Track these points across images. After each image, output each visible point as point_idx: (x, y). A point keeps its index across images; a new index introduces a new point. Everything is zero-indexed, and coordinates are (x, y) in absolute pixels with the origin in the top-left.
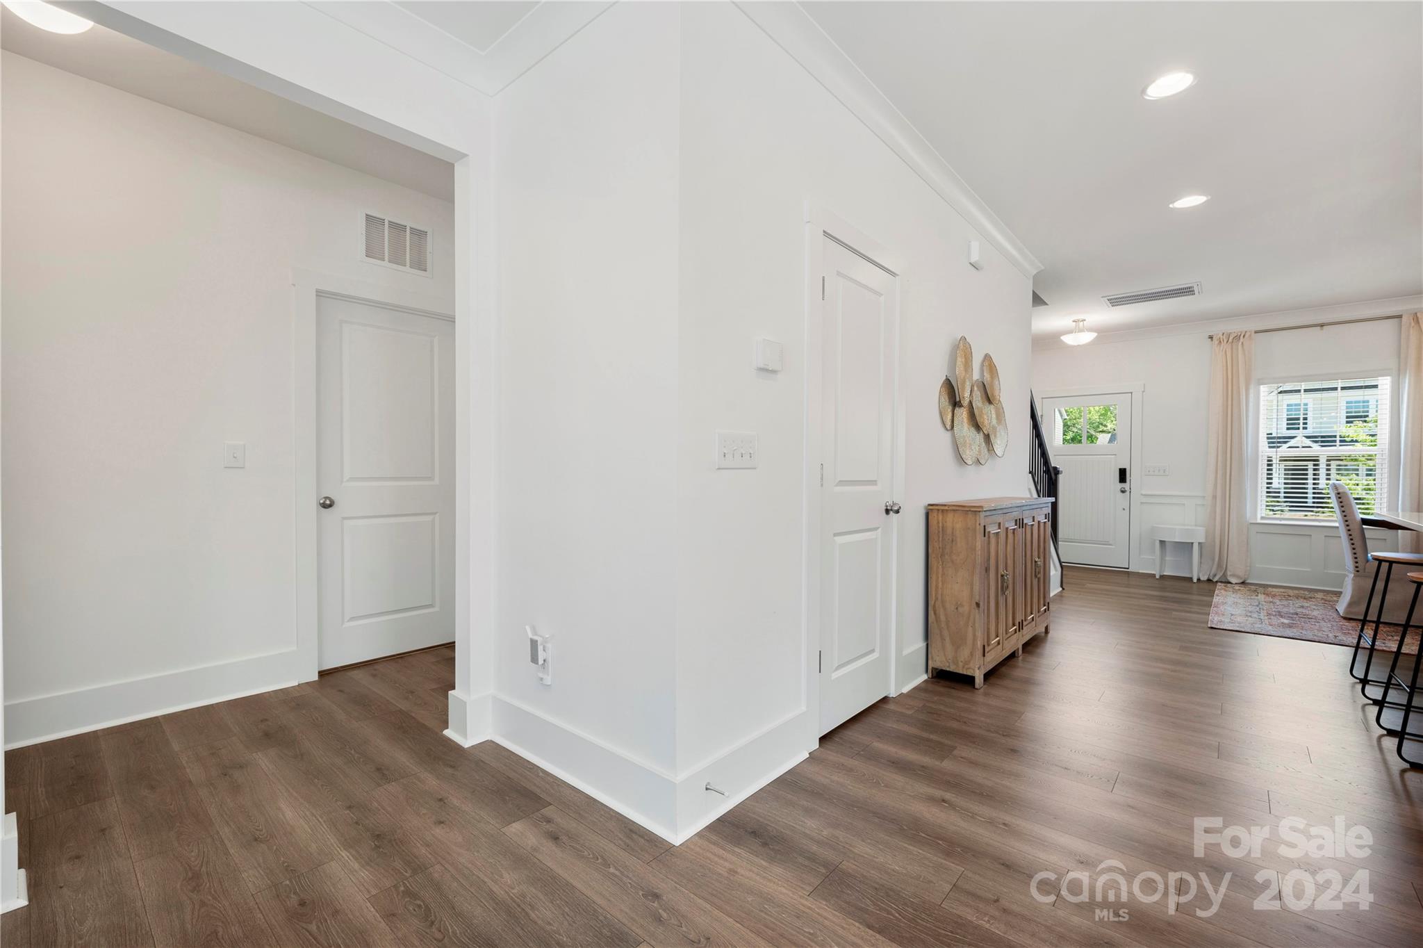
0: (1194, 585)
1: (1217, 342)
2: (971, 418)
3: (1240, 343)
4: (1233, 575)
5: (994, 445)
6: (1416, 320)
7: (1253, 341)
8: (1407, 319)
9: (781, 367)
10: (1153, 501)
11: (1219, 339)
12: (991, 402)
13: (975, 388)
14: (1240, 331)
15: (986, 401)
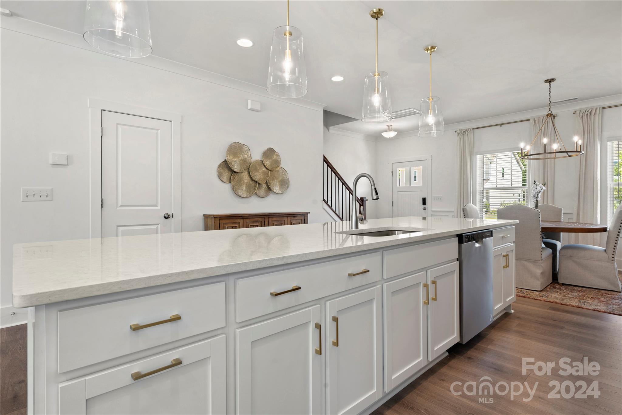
2: (250, 177)
3: (466, 134)
5: (272, 188)
6: (535, 121)
7: (472, 134)
8: (532, 121)
9: (68, 163)
10: (436, 214)
11: (458, 133)
12: (268, 170)
13: (254, 164)
14: (466, 128)
15: (264, 169)
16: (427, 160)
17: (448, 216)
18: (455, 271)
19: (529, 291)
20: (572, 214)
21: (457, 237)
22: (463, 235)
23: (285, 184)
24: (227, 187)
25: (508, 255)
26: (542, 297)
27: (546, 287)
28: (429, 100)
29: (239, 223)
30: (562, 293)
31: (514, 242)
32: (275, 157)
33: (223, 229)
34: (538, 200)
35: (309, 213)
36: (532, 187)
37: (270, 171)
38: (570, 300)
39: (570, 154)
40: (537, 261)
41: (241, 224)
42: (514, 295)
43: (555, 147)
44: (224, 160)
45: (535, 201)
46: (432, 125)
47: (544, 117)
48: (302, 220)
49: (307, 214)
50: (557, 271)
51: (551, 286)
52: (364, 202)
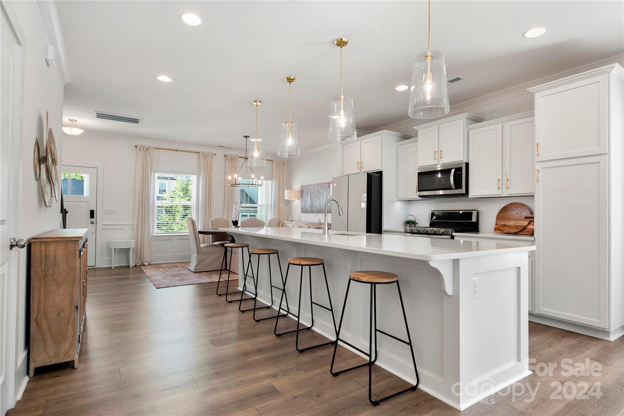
0: (131, 269)
1: (139, 149)
2: (47, 171)
3: (148, 152)
4: (146, 262)
7: (153, 152)
8: (201, 154)
10: (108, 228)
14: (148, 146)
16: (97, 168)
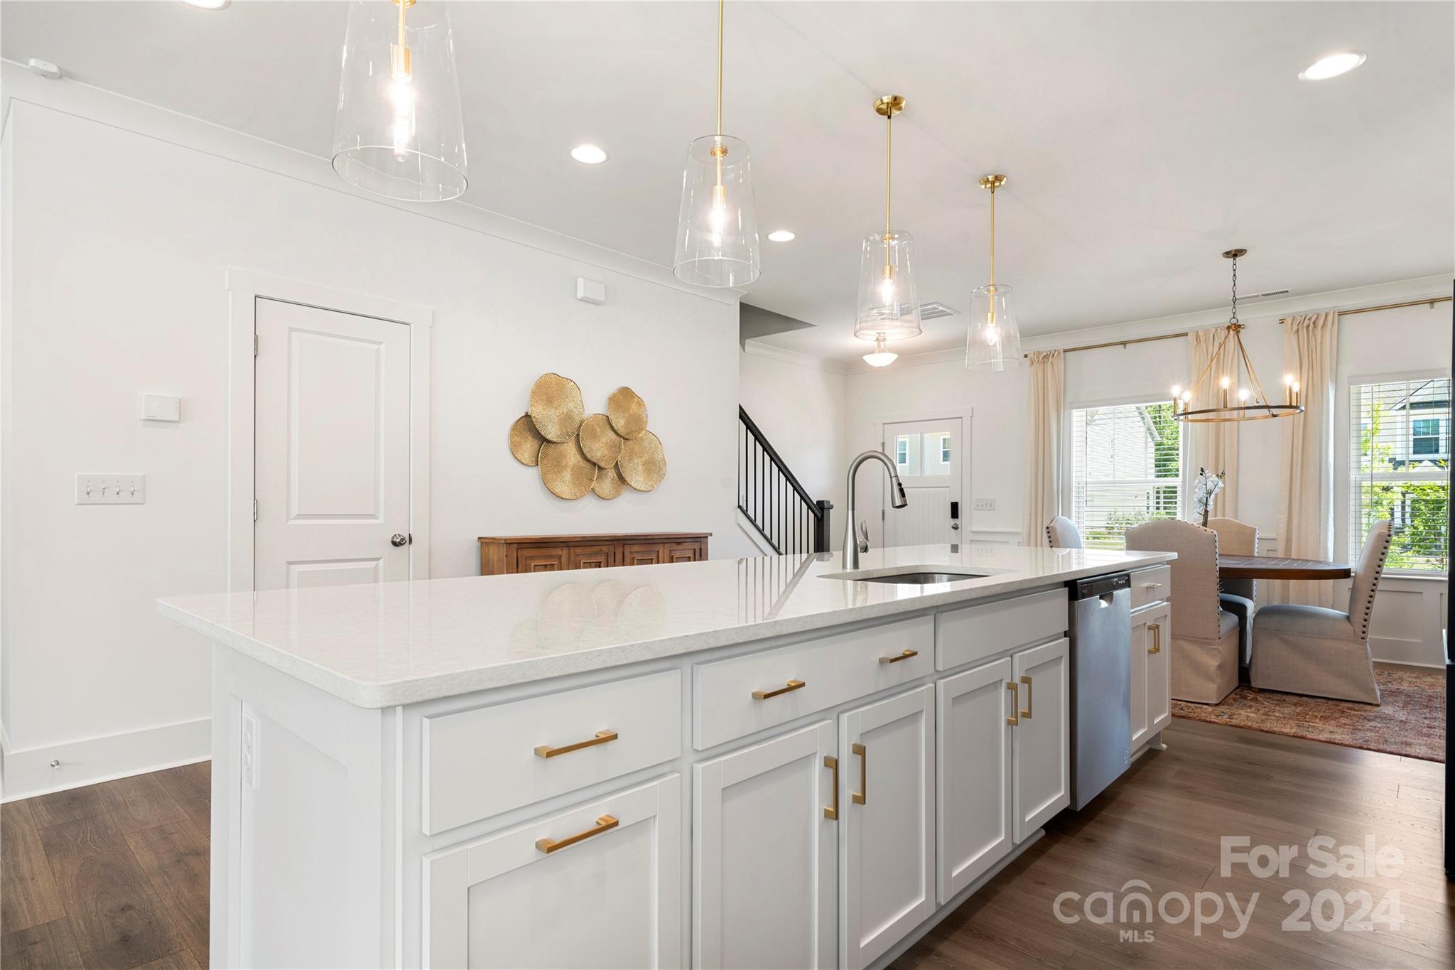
1: (1030, 362)
2: (580, 453)
3: (1050, 363)
5: (628, 479)
6: (1198, 338)
7: (1063, 361)
8: (1191, 337)
9: (180, 418)
10: (981, 539)
11: (1031, 359)
12: (621, 436)
13: (589, 423)
14: (1049, 349)
15: (612, 435)
16: (961, 418)
17: (1008, 542)
18: (1061, 657)
19: (1193, 705)
20: (1275, 539)
21: (1065, 587)
22: (1076, 583)
23: (655, 468)
24: (531, 475)
25: (1158, 627)
26: (1220, 718)
27: (1227, 697)
28: (989, 291)
29: (560, 557)
30: (1260, 708)
31: (1168, 600)
32: (634, 407)
33: (526, 572)
34: (1208, 509)
35: (711, 535)
36: (1197, 481)
37: (625, 439)
38: (1279, 722)
39: (1275, 411)
40: (1210, 641)
41: (564, 560)
42: (1167, 712)
43: (1244, 395)
44: (524, 414)
45: (1203, 513)
46: (995, 345)
47: (1216, 330)
48: (695, 550)
49: (707, 537)
50: (1248, 662)
51: (1236, 694)
52: (825, 511)
